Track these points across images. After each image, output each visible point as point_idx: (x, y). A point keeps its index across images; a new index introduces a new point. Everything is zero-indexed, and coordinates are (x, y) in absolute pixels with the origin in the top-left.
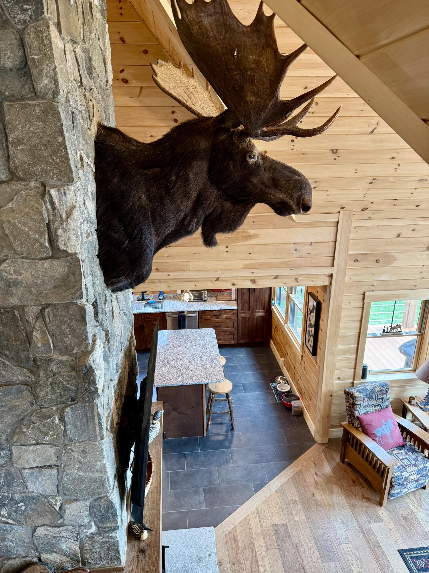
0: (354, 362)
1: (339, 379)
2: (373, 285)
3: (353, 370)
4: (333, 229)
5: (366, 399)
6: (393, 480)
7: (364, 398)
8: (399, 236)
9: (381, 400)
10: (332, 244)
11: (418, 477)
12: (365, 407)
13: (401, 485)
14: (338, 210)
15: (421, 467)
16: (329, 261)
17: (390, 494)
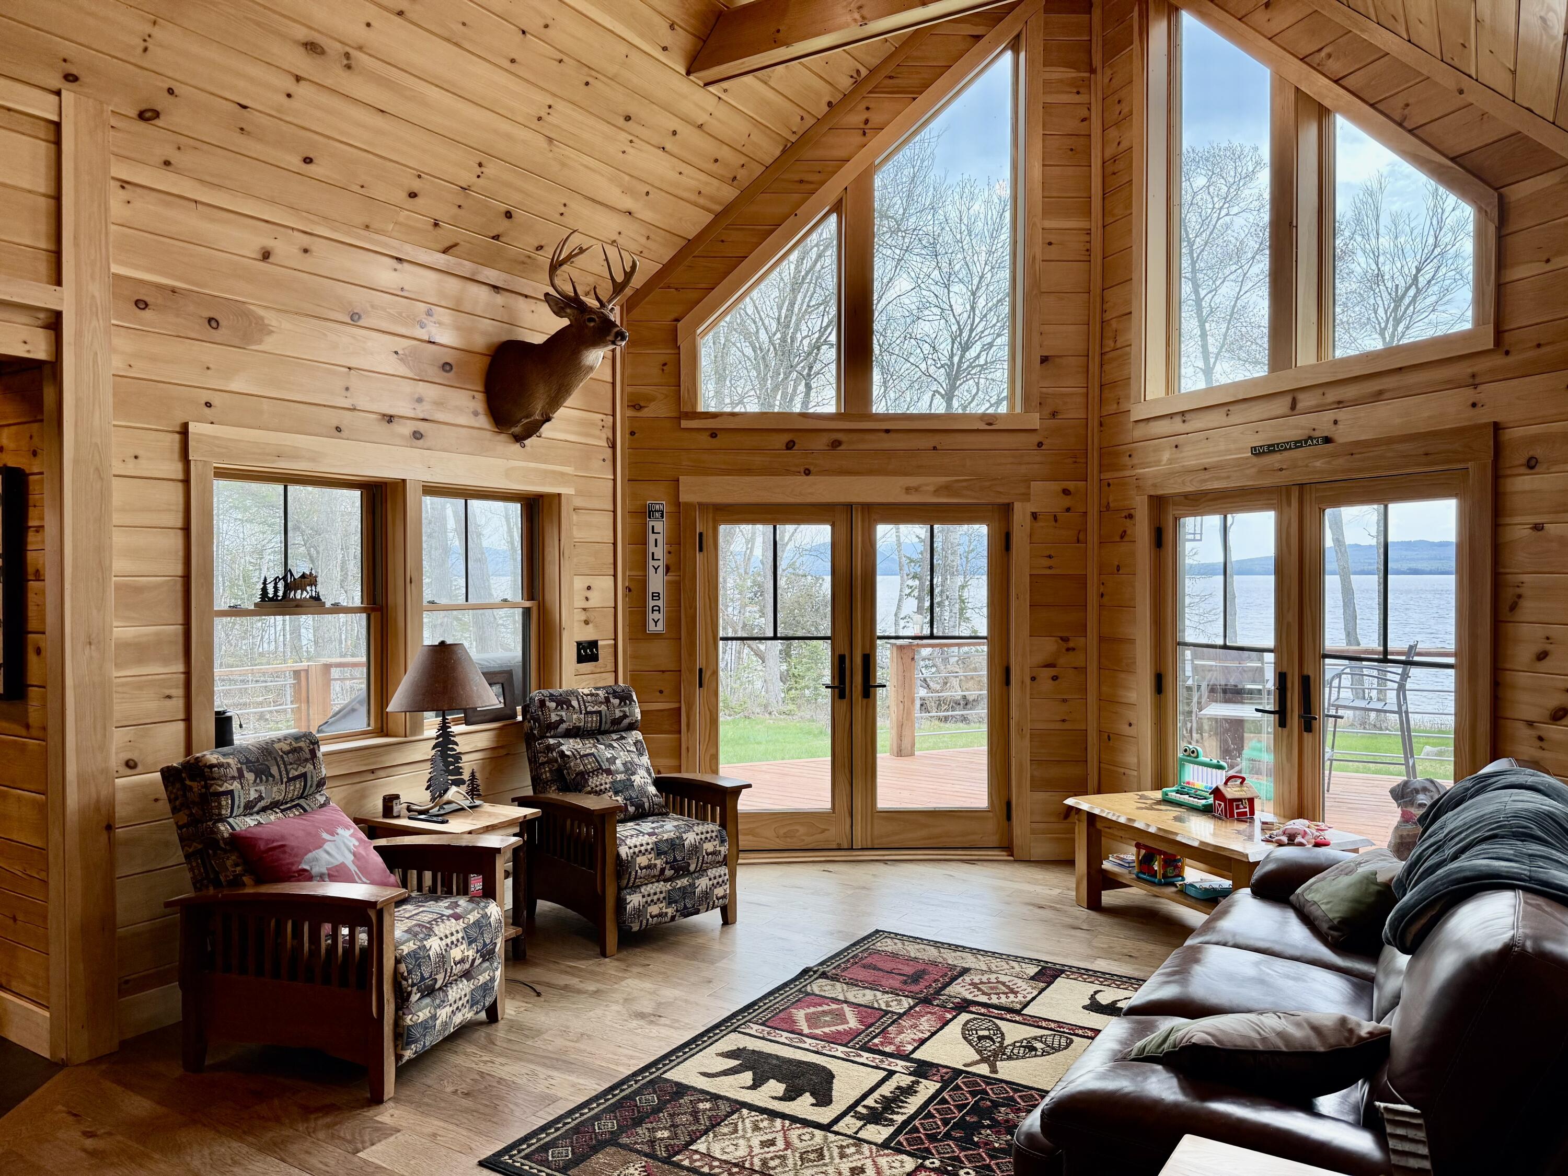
0: (179, 692)
1: (131, 765)
2: (208, 405)
3: (181, 726)
4: (43, 149)
5: (250, 776)
6: (403, 968)
7: (241, 776)
8: (266, 255)
9: (299, 784)
10: (44, 204)
11: (471, 953)
12: (249, 809)
13: (429, 991)
14: (56, 82)
15: (473, 917)
16: (43, 267)
17: (402, 1036)
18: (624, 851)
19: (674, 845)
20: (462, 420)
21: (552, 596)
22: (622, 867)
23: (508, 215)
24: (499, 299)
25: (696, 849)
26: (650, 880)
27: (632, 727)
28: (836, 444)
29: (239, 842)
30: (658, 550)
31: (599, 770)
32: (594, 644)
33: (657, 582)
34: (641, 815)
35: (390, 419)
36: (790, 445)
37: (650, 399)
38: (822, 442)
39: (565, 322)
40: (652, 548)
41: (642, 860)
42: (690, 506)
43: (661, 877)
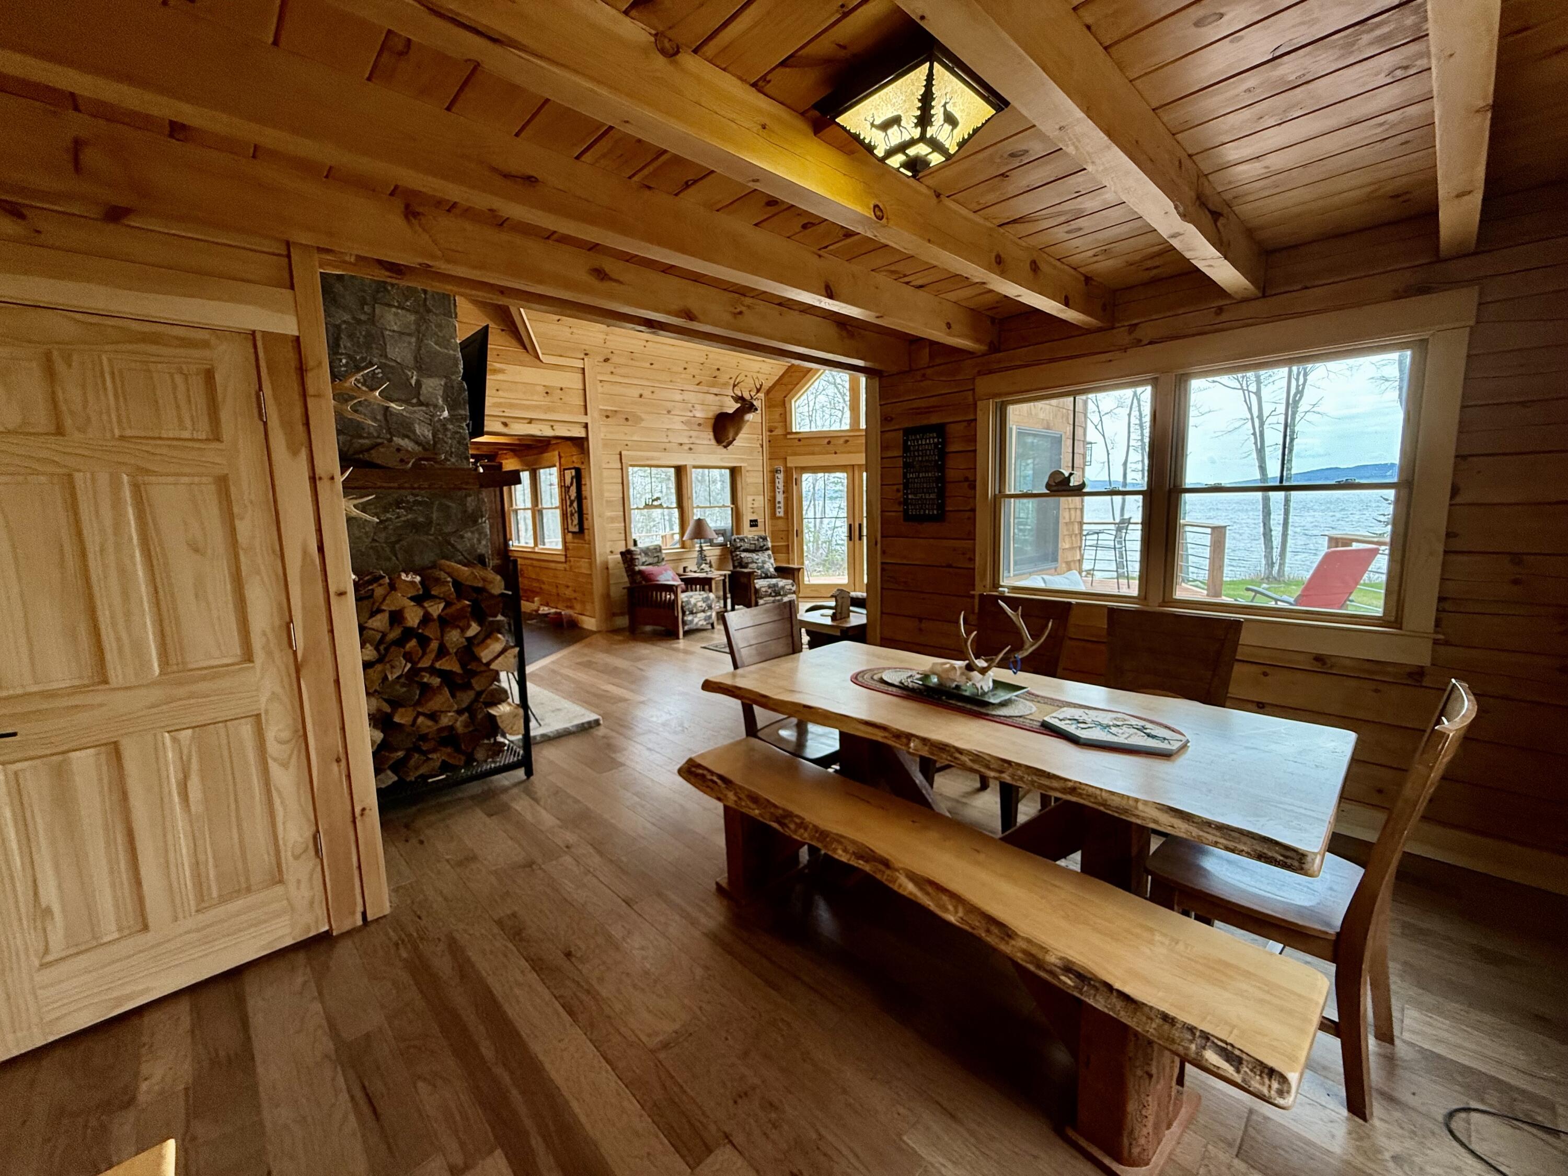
0: (623, 532)
1: (612, 552)
2: (627, 445)
3: (624, 542)
4: (580, 376)
5: (643, 555)
6: (684, 606)
7: (641, 555)
8: (641, 396)
9: (657, 559)
10: (581, 392)
11: (704, 605)
12: (643, 564)
13: (692, 613)
14: (582, 356)
15: (705, 595)
16: (583, 410)
17: (684, 623)
18: (757, 586)
19: (775, 585)
20: (705, 442)
21: (740, 503)
22: (757, 591)
23: (718, 369)
24: (718, 398)
25: (783, 588)
26: (766, 596)
27: (767, 549)
28: (847, 441)
29: (641, 572)
30: (780, 485)
31: (753, 562)
32: (756, 521)
33: (780, 497)
34: (767, 577)
35: (681, 444)
36: (829, 443)
37: (776, 428)
38: (842, 441)
39: (739, 405)
40: (777, 484)
41: (764, 589)
42: (791, 468)
43: (770, 595)
